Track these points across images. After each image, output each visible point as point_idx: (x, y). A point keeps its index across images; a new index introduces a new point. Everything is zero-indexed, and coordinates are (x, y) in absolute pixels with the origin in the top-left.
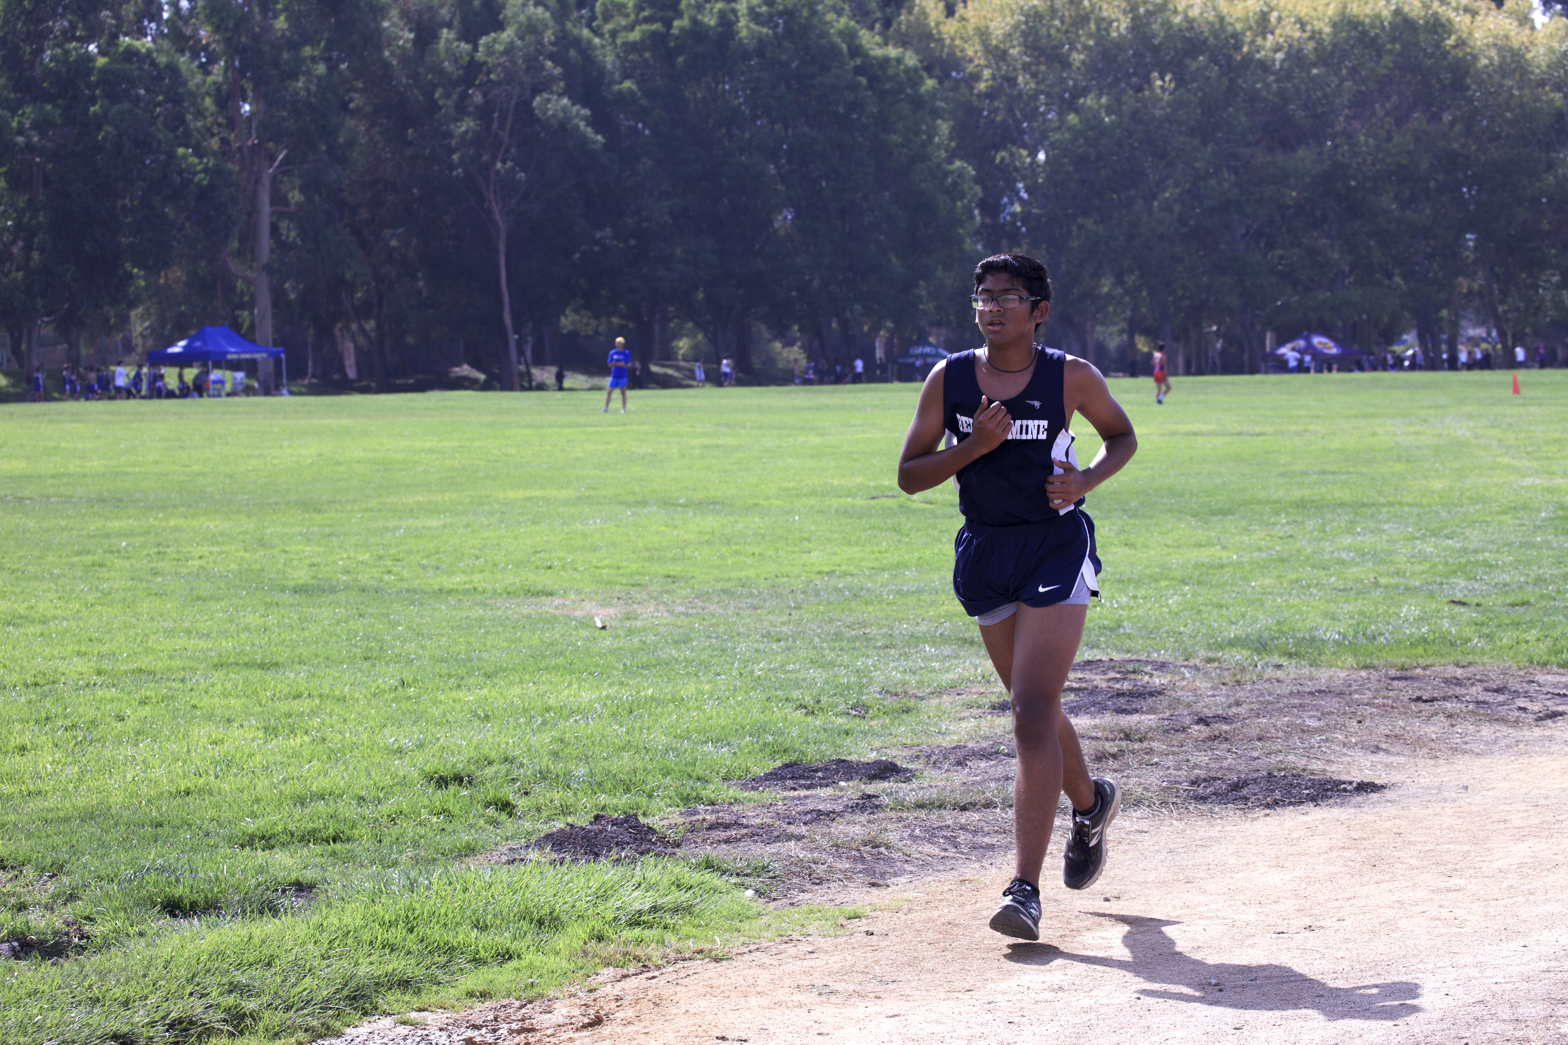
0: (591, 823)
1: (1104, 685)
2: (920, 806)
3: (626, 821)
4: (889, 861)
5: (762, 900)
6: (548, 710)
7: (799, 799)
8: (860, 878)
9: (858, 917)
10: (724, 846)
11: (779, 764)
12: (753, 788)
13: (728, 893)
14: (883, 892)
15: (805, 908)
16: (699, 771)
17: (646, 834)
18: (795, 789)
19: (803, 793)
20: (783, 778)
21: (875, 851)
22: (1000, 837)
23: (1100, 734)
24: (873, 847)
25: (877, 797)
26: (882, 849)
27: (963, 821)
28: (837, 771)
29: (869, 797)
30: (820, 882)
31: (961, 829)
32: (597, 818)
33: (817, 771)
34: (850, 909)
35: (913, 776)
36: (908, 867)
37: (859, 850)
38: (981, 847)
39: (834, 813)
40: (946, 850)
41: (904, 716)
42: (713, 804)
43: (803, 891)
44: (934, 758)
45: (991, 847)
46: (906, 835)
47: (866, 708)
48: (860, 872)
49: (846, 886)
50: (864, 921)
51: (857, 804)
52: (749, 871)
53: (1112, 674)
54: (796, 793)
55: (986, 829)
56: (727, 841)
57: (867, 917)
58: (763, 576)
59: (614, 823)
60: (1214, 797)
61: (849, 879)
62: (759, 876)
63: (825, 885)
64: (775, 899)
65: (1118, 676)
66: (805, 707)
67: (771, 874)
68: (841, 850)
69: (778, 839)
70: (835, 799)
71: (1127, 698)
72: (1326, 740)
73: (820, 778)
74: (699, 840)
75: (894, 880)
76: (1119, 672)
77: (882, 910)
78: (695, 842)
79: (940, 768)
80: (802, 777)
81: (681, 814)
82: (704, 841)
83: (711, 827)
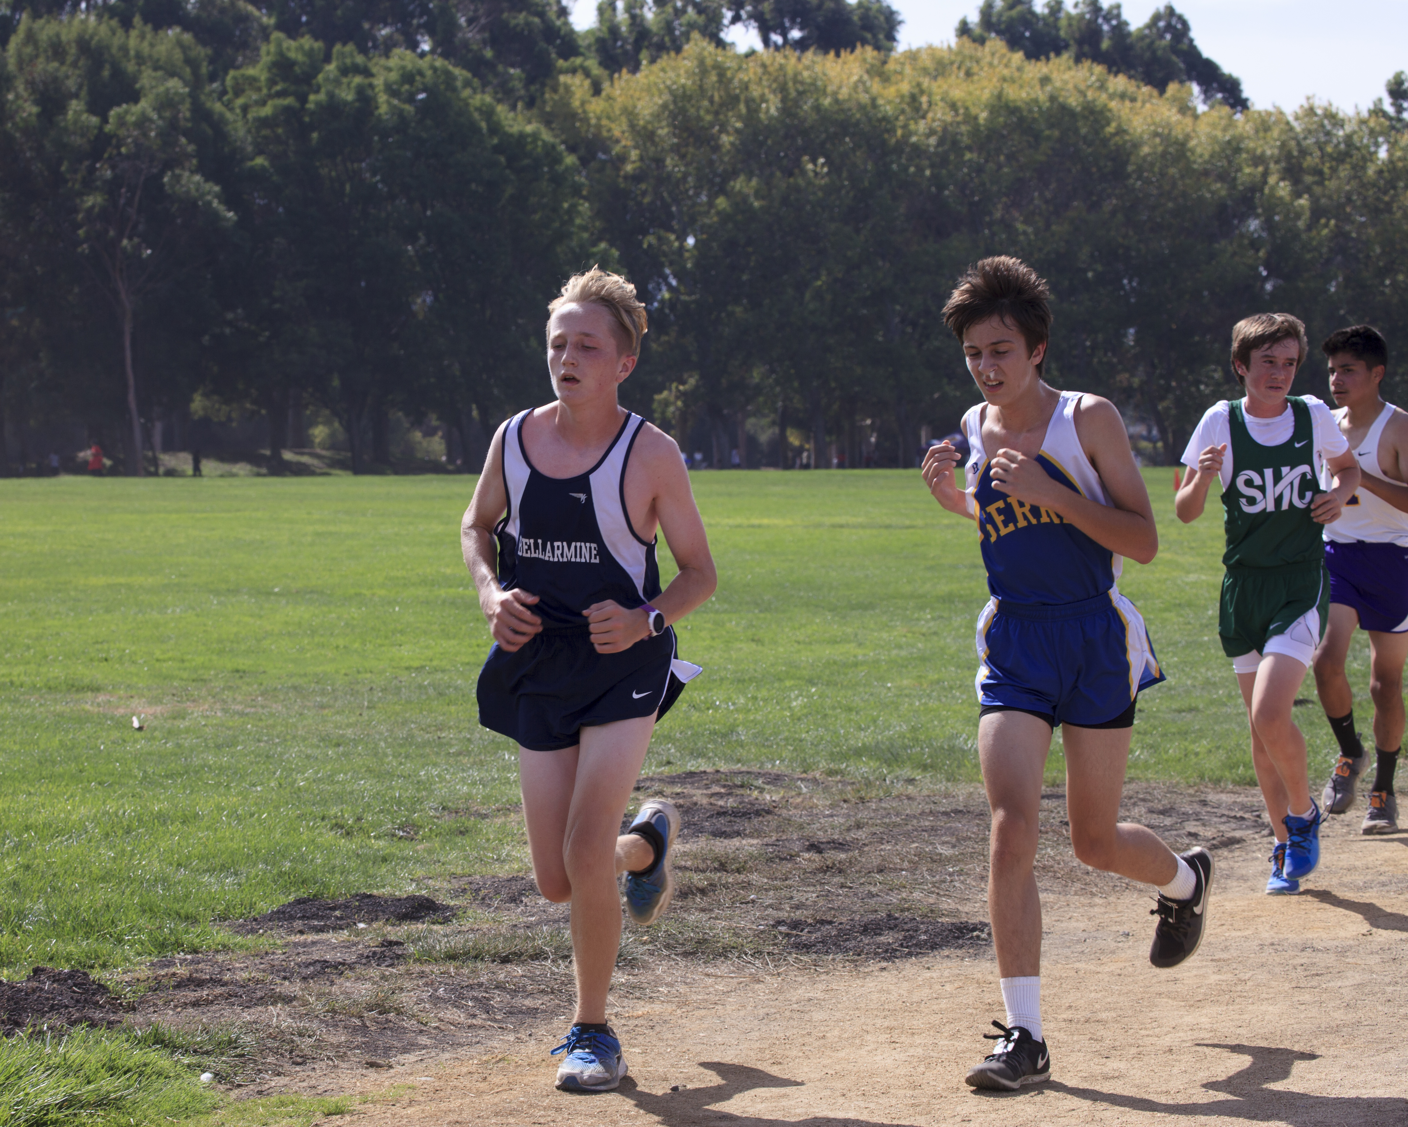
0: (29, 979)
1: (705, 801)
2: (452, 957)
3: (71, 975)
4: (400, 1031)
5: (222, 1087)
6: (27, 828)
7: (305, 945)
8: (356, 1056)
9: (340, 1112)
10: (191, 1010)
11: (291, 898)
12: (253, 931)
13: (178, 1076)
14: (383, 1077)
15: (275, 1099)
16: (188, 908)
17: (94, 994)
18: (301, 932)
19: (310, 937)
20: (292, 918)
21: (382, 1018)
22: (546, 998)
23: (689, 863)
24: (380, 1013)
25: (402, 944)
26: (392, 1015)
27: (501, 977)
28: (359, 909)
29: (391, 943)
30: (302, 1061)
31: (497, 987)
32: (37, 971)
33: (334, 909)
34: (332, 1100)
35: (454, 915)
36: (423, 1040)
37: (361, 1017)
38: (521, 1012)
39: (343, 964)
40: (474, 1016)
41: (459, 839)
42: (195, 951)
43: (279, 1074)
44: (483, 892)
45: (533, 1012)
46: (425, 996)
47: (416, 827)
48: (358, 1047)
49: (336, 1067)
50: (348, 1118)
51: (375, 953)
52: (210, 1048)
53: (716, 789)
54: (303, 938)
55: (529, 988)
56: (195, 1004)
57: (352, 1113)
58: (343, 671)
59: (57, 978)
60: (819, 946)
61: (342, 1057)
62: (222, 1054)
63: (309, 1066)
64: (239, 1086)
65: (723, 790)
66: (342, 827)
67: (238, 1051)
68: (338, 1017)
69: (261, 1001)
70: (348, 946)
71: (728, 818)
72: (961, 872)
73: (337, 918)
74: (160, 1003)
75: (401, 1058)
76: (724, 786)
77: (374, 1102)
78: (155, 1005)
79: (489, 906)
80: (315, 916)
81: (152, 964)
82: (166, 1003)
83: (178, 986)
